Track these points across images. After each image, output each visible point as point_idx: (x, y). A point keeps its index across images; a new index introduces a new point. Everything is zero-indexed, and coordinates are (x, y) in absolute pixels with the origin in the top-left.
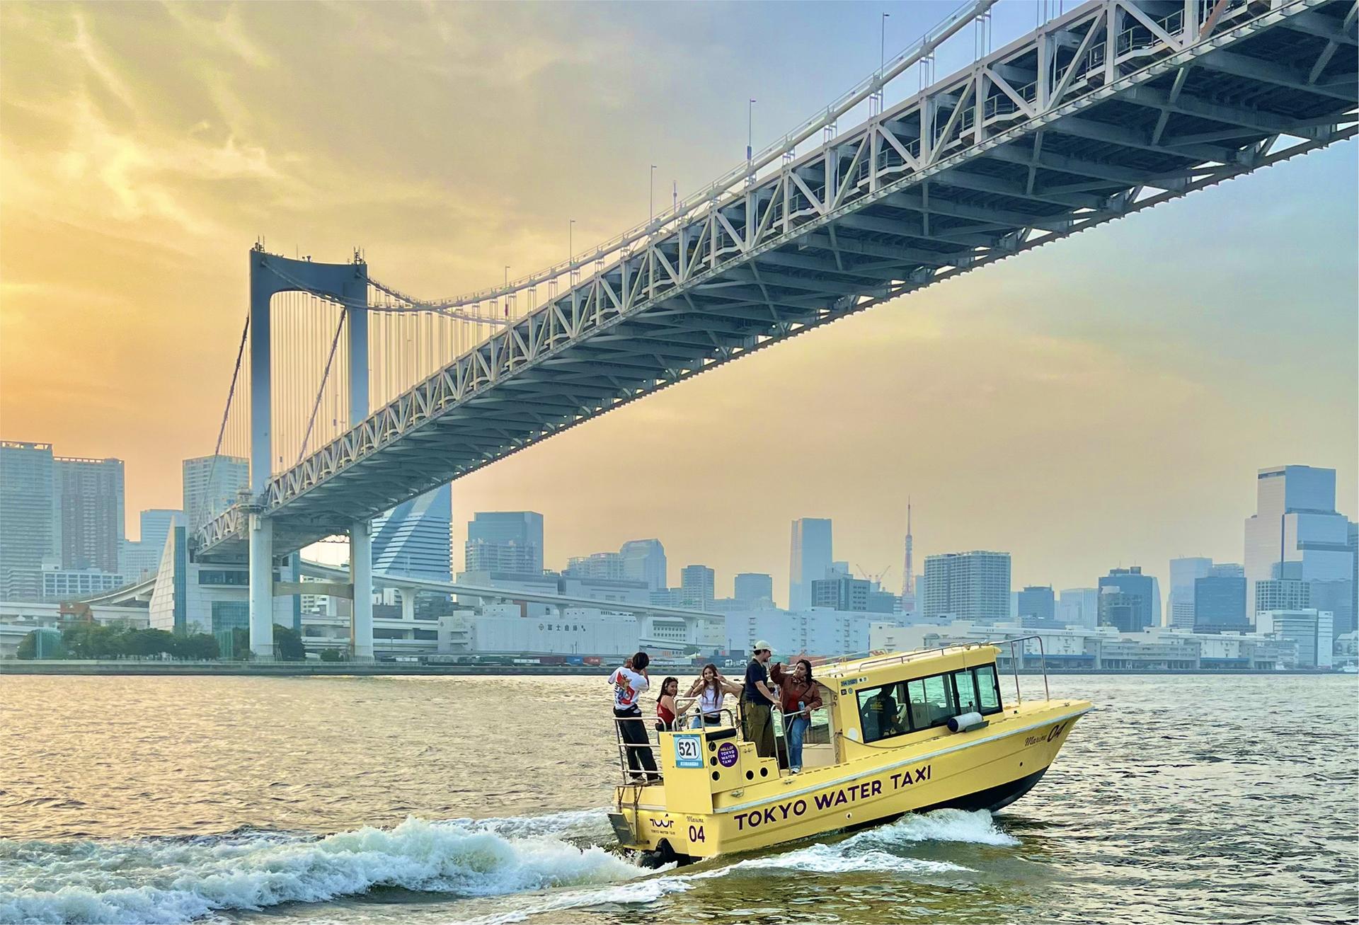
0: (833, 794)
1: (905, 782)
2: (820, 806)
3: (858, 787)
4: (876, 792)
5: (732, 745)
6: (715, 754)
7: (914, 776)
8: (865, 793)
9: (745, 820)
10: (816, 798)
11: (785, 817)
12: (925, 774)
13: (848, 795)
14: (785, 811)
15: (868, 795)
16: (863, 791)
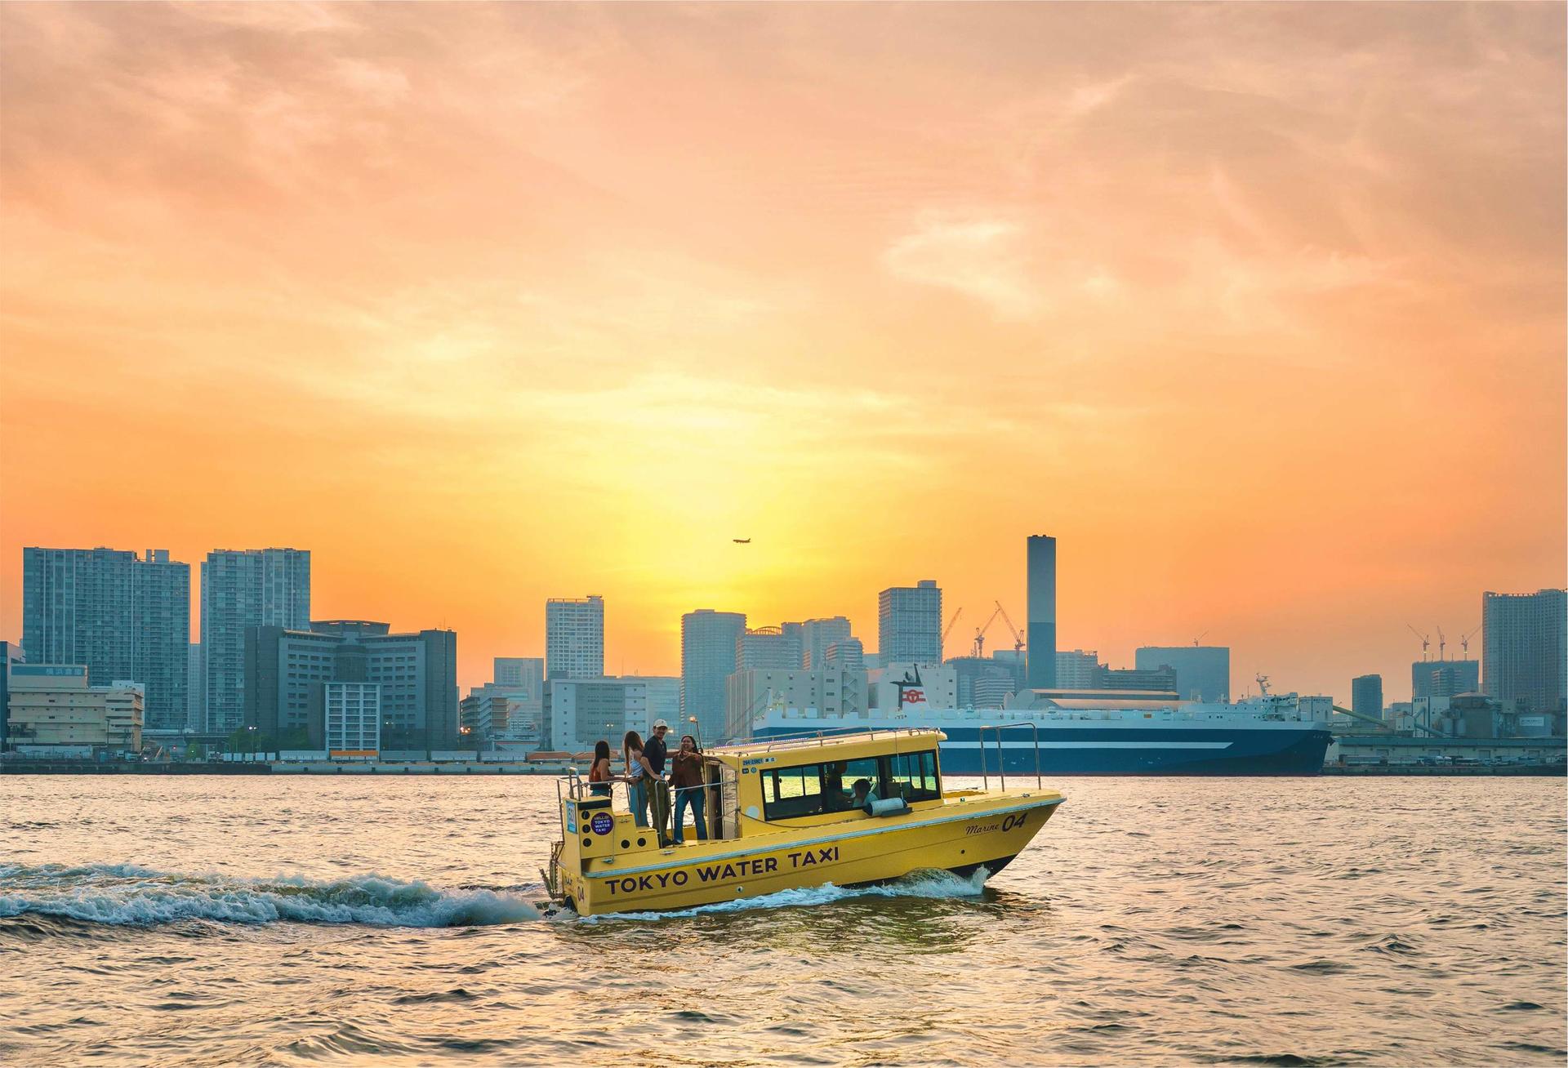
0: (719, 867)
1: (806, 862)
2: (704, 878)
3: (748, 863)
4: (771, 869)
5: (607, 814)
6: (588, 822)
7: (818, 856)
8: (757, 870)
9: (618, 886)
10: (699, 870)
11: (664, 885)
12: (832, 854)
13: (738, 870)
14: (663, 881)
15: (761, 871)
16: (755, 867)
